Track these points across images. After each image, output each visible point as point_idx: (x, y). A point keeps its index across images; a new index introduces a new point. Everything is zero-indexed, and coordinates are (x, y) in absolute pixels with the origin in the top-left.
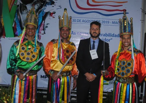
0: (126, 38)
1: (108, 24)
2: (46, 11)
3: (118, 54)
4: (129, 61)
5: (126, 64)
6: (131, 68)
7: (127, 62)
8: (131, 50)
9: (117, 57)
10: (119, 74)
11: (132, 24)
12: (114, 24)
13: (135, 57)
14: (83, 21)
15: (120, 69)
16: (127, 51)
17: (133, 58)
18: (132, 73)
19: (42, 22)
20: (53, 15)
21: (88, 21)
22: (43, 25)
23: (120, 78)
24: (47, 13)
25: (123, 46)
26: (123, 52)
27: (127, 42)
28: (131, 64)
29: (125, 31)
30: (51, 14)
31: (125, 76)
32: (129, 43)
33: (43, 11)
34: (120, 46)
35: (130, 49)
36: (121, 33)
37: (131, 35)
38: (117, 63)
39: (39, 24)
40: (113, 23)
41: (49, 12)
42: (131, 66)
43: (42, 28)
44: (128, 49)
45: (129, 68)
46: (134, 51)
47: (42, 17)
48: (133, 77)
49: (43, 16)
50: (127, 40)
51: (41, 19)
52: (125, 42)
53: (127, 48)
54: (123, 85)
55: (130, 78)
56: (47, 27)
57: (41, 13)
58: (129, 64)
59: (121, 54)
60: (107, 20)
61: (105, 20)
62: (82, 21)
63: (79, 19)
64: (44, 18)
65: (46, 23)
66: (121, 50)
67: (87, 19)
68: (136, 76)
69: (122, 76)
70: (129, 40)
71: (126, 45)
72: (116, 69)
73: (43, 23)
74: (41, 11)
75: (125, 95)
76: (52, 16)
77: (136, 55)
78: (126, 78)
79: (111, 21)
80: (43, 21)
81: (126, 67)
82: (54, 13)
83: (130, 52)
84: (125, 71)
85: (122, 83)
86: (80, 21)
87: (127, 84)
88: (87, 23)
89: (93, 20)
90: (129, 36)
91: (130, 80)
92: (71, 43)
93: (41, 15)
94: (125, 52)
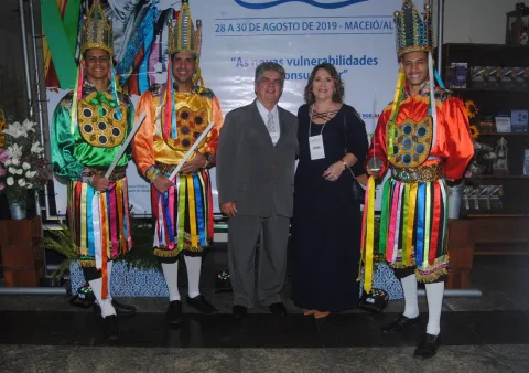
0: (414, 61)
1: (335, 31)
2: (162, 7)
3: (394, 107)
4: (421, 124)
5: (415, 132)
6: (427, 141)
7: (415, 125)
8: (429, 94)
9: (391, 117)
12: (350, 31)
14: (266, 27)
15: (401, 146)
16: (418, 98)
19: (155, 39)
21: (279, 27)
22: (157, 48)
23: (399, 170)
24: (165, 14)
25: (407, 86)
26: (408, 100)
27: (418, 73)
28: (428, 129)
29: (410, 43)
30: (177, 15)
32: (423, 76)
33: (155, 8)
34: (399, 85)
35: (425, 91)
36: (401, 49)
37: (427, 53)
39: (147, 44)
40: (348, 26)
42: (427, 135)
43: (155, 54)
44: (420, 92)
45: (422, 140)
46: (437, 96)
47: (152, 26)
48: (434, 166)
50: (417, 68)
51: (152, 31)
52: (411, 73)
53: (417, 89)
54: (408, 187)
55: (426, 168)
57: (148, 15)
58: (422, 131)
60: (331, 20)
61: (326, 21)
62: (262, 26)
63: (255, 22)
64: (159, 28)
65: (164, 42)
66: (403, 97)
67: (276, 22)
68: (444, 160)
69: (405, 165)
70: (421, 68)
71: (416, 81)
73: (157, 42)
75: (413, 212)
77: (440, 105)
78: (416, 168)
79: (341, 22)
80: (158, 37)
81: (415, 139)
83: (425, 100)
84: (412, 152)
85: (406, 182)
86: (257, 27)
87: (420, 185)
88: (276, 32)
89: (294, 21)
90: (420, 56)
91: (427, 174)
92: (201, 90)
93: (150, 19)
94: (413, 100)
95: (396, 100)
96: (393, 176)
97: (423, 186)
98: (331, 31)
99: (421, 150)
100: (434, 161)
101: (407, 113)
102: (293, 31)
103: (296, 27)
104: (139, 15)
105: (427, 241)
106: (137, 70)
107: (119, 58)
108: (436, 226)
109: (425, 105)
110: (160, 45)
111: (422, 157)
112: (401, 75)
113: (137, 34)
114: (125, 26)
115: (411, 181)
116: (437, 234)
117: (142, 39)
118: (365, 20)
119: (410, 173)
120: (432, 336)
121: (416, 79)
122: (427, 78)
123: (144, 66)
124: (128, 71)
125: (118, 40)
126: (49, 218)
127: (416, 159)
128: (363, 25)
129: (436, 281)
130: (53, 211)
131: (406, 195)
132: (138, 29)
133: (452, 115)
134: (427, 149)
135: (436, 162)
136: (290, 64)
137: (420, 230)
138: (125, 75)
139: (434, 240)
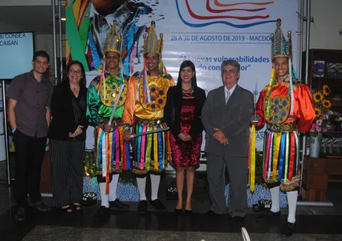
0: (280, 62)
1: (244, 42)
2: (139, 24)
3: (269, 89)
4: (284, 99)
5: (280, 104)
6: (287, 109)
8: (289, 82)
10: (271, 119)
11: (290, 41)
12: (253, 41)
14: (202, 38)
15: (272, 111)
16: (283, 84)
18: (289, 116)
19: (134, 44)
21: (209, 38)
22: (135, 49)
23: (271, 125)
24: (140, 29)
25: (277, 76)
26: (277, 85)
27: (283, 69)
28: (288, 102)
30: (148, 30)
31: (279, 122)
32: (285, 71)
33: (135, 25)
34: (272, 76)
35: (287, 80)
36: (273, 55)
37: (288, 59)
39: (129, 46)
40: (251, 38)
41: (144, 26)
42: (288, 106)
44: (284, 81)
45: (285, 108)
46: (294, 83)
47: (132, 36)
48: (291, 123)
49: (134, 34)
50: (282, 67)
51: (132, 39)
52: (279, 69)
53: (282, 79)
54: (276, 134)
55: (286, 124)
56: (142, 51)
57: (130, 29)
58: (285, 104)
59: (273, 89)
60: (241, 35)
61: (238, 35)
62: (199, 38)
63: (195, 35)
65: (140, 46)
66: (274, 82)
67: (208, 35)
70: (284, 67)
71: (281, 74)
73: (135, 45)
74: (130, 26)
77: (295, 89)
78: (281, 124)
79: (247, 36)
80: (136, 42)
81: (281, 107)
83: (287, 85)
84: (279, 114)
85: (275, 132)
86: (196, 38)
87: (283, 133)
88: (208, 41)
89: (219, 35)
90: (284, 60)
91: (287, 127)
92: (164, 75)
93: (131, 32)
94: (280, 85)
95: (270, 84)
96: (268, 128)
97: (284, 135)
98: (241, 41)
99: (284, 114)
100: (291, 120)
101: (276, 92)
102: (218, 41)
103: (220, 38)
105: (286, 166)
108: (292, 158)
109: (287, 88)
110: (137, 47)
111: (284, 118)
112: (273, 70)
115: (278, 131)
118: (262, 35)
119: (277, 126)
120: (291, 224)
121: (281, 72)
122: (288, 73)
123: (127, 59)
127: (281, 119)
128: (261, 38)
129: (293, 190)
131: (275, 139)
133: (302, 94)
134: (287, 114)
135: (292, 121)
136: (215, 60)
137: (281, 160)
139: (291, 166)
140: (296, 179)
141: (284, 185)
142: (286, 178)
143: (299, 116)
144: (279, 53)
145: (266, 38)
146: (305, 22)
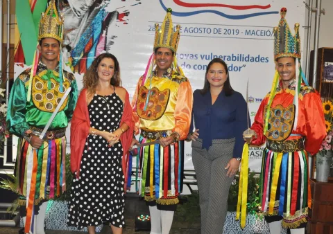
0: (285, 63)
1: (238, 36)
2: (109, 9)
4: (287, 110)
5: (282, 116)
6: (290, 122)
7: (283, 111)
8: (295, 88)
10: (270, 134)
12: (249, 36)
13: (300, 100)
14: (186, 30)
15: (273, 125)
16: (288, 91)
17: (296, 103)
19: (102, 32)
20: (125, 18)
21: (196, 30)
22: (103, 40)
24: (111, 15)
26: (280, 92)
27: (288, 72)
28: (291, 114)
30: (120, 17)
31: (280, 138)
32: (291, 75)
33: (104, 10)
35: (292, 86)
37: (295, 59)
38: (268, 114)
39: (96, 36)
40: (247, 33)
41: (115, 12)
43: (101, 44)
44: (289, 87)
45: (287, 122)
47: (100, 23)
48: (295, 141)
49: (102, 22)
50: (287, 69)
51: (99, 29)
52: (282, 72)
53: (287, 84)
55: (289, 141)
56: (112, 43)
57: (98, 15)
59: (276, 97)
60: (235, 28)
61: (232, 28)
62: (183, 29)
64: (105, 25)
65: (109, 36)
66: (278, 88)
67: (194, 26)
68: (303, 136)
70: (290, 69)
71: (286, 78)
72: (267, 125)
73: (104, 35)
74: (98, 10)
76: (121, 20)
77: (302, 98)
78: (281, 141)
79: (242, 30)
80: (105, 32)
81: (282, 120)
82: (126, 14)
83: (292, 93)
84: (280, 129)
85: (275, 151)
87: (284, 153)
88: (194, 34)
89: (207, 27)
91: (291, 146)
93: (99, 18)
94: (284, 92)
96: (267, 146)
97: (286, 155)
98: (235, 36)
100: (296, 137)
101: (279, 101)
102: (206, 34)
103: (209, 31)
104: (91, 14)
105: (289, 196)
106: (86, 55)
107: (74, 45)
108: (296, 186)
110: (106, 38)
111: (286, 134)
113: (88, 28)
114: (80, 22)
115: (278, 151)
116: (296, 191)
117: (92, 32)
118: (261, 29)
119: (278, 144)
121: (285, 76)
122: (294, 76)
123: (92, 52)
124: (79, 54)
125: (74, 32)
126: (5, 164)
127: (282, 135)
128: (259, 33)
129: (298, 228)
130: (9, 160)
131: (275, 160)
132: (90, 24)
133: (309, 105)
134: (290, 128)
136: (202, 58)
137: (282, 188)
138: (77, 58)
139: (295, 196)
140: (301, 214)
141: (286, 221)
142: (288, 212)
143: (306, 132)
144: (283, 52)
145: (266, 33)
146: (314, 14)
